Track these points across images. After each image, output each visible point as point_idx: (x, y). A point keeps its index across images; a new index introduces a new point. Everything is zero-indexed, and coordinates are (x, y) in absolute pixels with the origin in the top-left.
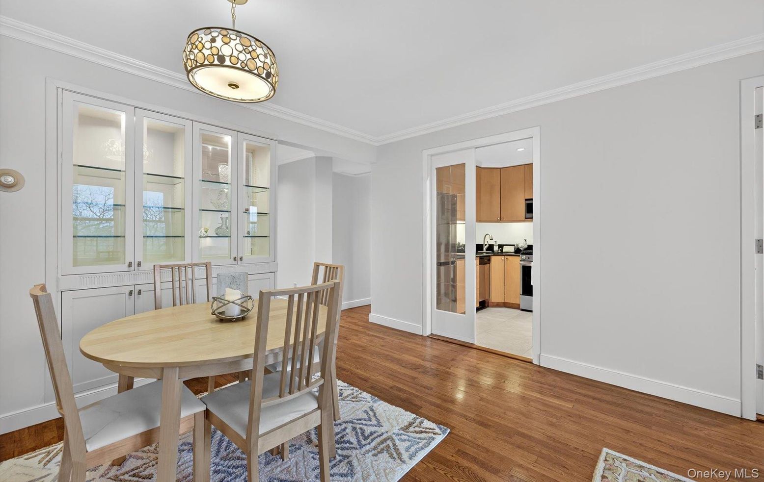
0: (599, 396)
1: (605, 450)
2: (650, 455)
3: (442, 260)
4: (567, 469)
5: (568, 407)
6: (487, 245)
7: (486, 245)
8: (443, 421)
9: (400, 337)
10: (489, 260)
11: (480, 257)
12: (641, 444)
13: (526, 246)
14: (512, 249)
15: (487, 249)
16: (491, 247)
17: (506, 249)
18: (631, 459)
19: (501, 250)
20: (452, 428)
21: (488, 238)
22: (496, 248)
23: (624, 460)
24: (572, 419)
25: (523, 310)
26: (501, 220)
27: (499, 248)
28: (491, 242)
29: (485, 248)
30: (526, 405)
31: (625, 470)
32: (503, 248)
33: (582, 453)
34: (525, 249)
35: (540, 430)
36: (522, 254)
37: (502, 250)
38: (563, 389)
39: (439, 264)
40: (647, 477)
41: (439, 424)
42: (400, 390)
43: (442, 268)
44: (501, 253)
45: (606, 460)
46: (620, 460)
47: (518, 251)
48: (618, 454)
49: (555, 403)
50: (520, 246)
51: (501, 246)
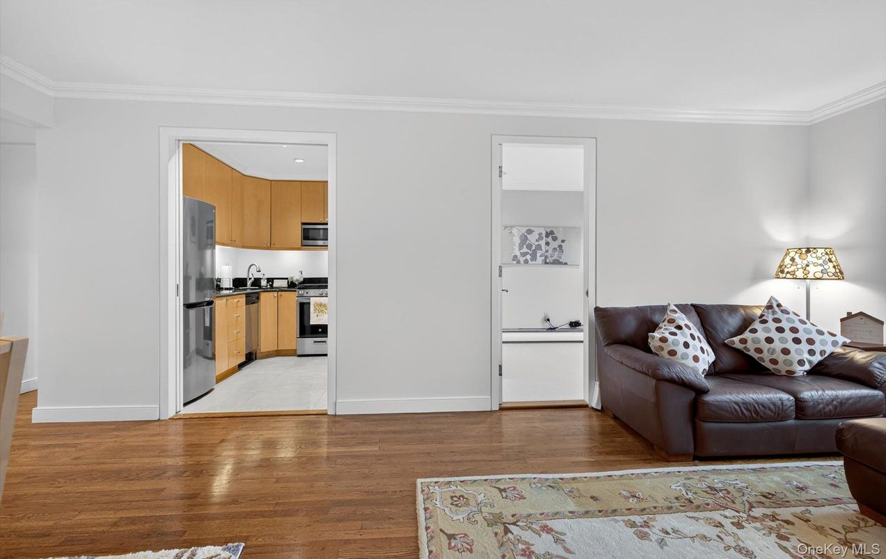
0: (397, 428)
1: (419, 481)
2: (450, 469)
3: (193, 300)
4: (393, 519)
5: (375, 451)
6: (253, 279)
7: (250, 279)
8: (228, 535)
9: (115, 433)
10: (258, 298)
11: (246, 294)
12: (441, 462)
13: (302, 279)
14: (284, 284)
15: (253, 284)
16: (257, 282)
17: (277, 284)
18: (441, 480)
19: (270, 285)
20: (245, 539)
21: (253, 269)
22: (264, 283)
23: (436, 482)
24: (381, 462)
25: (299, 356)
26: (270, 246)
27: (268, 283)
28: (257, 275)
29: (249, 283)
30: (333, 466)
31: (440, 492)
32: (273, 283)
33: (401, 494)
34: (301, 283)
35: (354, 488)
36: (298, 289)
37: (272, 286)
38: (365, 433)
39: (188, 306)
40: (456, 490)
41: (226, 543)
42: (132, 521)
43: (192, 312)
44: (272, 288)
45: (423, 491)
46: (432, 484)
47: (292, 285)
48: (429, 480)
49: (362, 451)
50: (295, 279)
51: (270, 280)
